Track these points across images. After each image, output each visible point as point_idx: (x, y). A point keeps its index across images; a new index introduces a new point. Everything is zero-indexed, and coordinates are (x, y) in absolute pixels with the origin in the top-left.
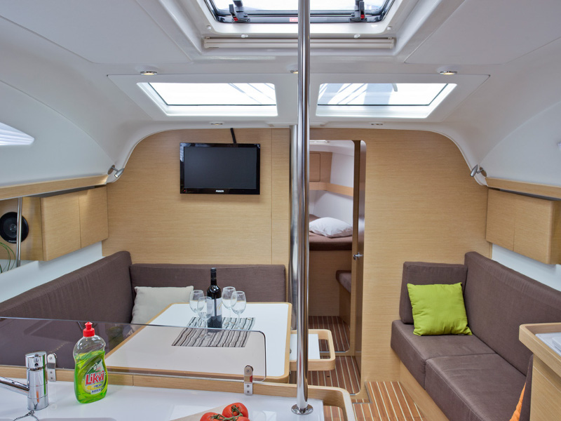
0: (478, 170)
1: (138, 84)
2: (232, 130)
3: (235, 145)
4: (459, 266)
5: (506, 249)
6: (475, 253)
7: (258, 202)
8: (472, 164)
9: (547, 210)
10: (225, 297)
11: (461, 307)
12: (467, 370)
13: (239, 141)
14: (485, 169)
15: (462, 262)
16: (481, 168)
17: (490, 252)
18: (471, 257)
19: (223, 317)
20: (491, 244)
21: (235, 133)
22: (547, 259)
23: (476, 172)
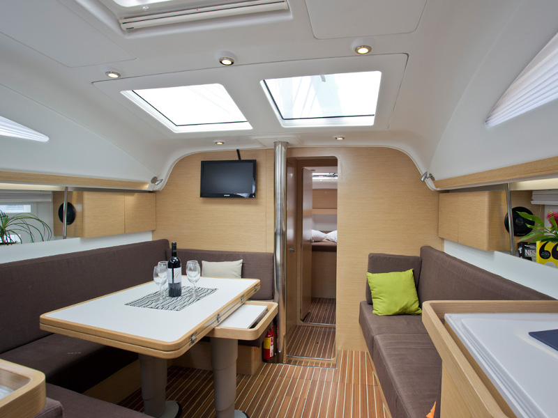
0: (428, 176)
1: (122, 92)
2: (238, 151)
3: (240, 161)
4: (415, 258)
5: (451, 241)
6: (430, 247)
7: (256, 204)
8: (422, 170)
9: (484, 199)
10: (191, 270)
11: (413, 290)
12: (406, 348)
13: (242, 158)
14: (434, 175)
15: (418, 254)
16: (430, 174)
17: (443, 246)
18: (425, 250)
19: (182, 285)
20: (443, 239)
21: (241, 153)
22: (485, 246)
23: (426, 177)
